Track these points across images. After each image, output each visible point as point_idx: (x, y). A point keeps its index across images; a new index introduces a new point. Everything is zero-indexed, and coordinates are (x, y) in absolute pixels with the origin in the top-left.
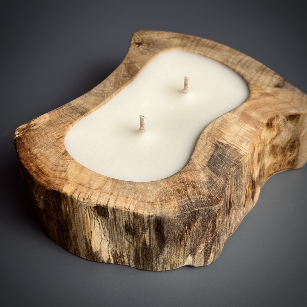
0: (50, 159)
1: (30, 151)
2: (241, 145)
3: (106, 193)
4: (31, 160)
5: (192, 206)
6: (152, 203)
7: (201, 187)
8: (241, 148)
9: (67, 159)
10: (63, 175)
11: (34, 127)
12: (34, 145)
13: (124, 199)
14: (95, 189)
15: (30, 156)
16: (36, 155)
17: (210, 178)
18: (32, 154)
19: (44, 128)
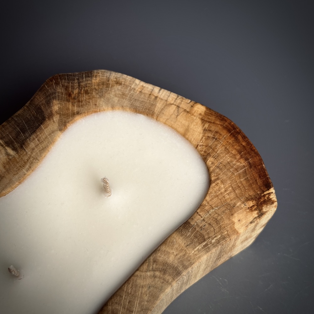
3: (162, 99)
5: (79, 76)
6: (117, 83)
10: (207, 125)
11: (251, 204)
12: (245, 172)
13: (144, 91)
15: (247, 156)
17: (48, 103)
18: (246, 159)
19: (238, 201)
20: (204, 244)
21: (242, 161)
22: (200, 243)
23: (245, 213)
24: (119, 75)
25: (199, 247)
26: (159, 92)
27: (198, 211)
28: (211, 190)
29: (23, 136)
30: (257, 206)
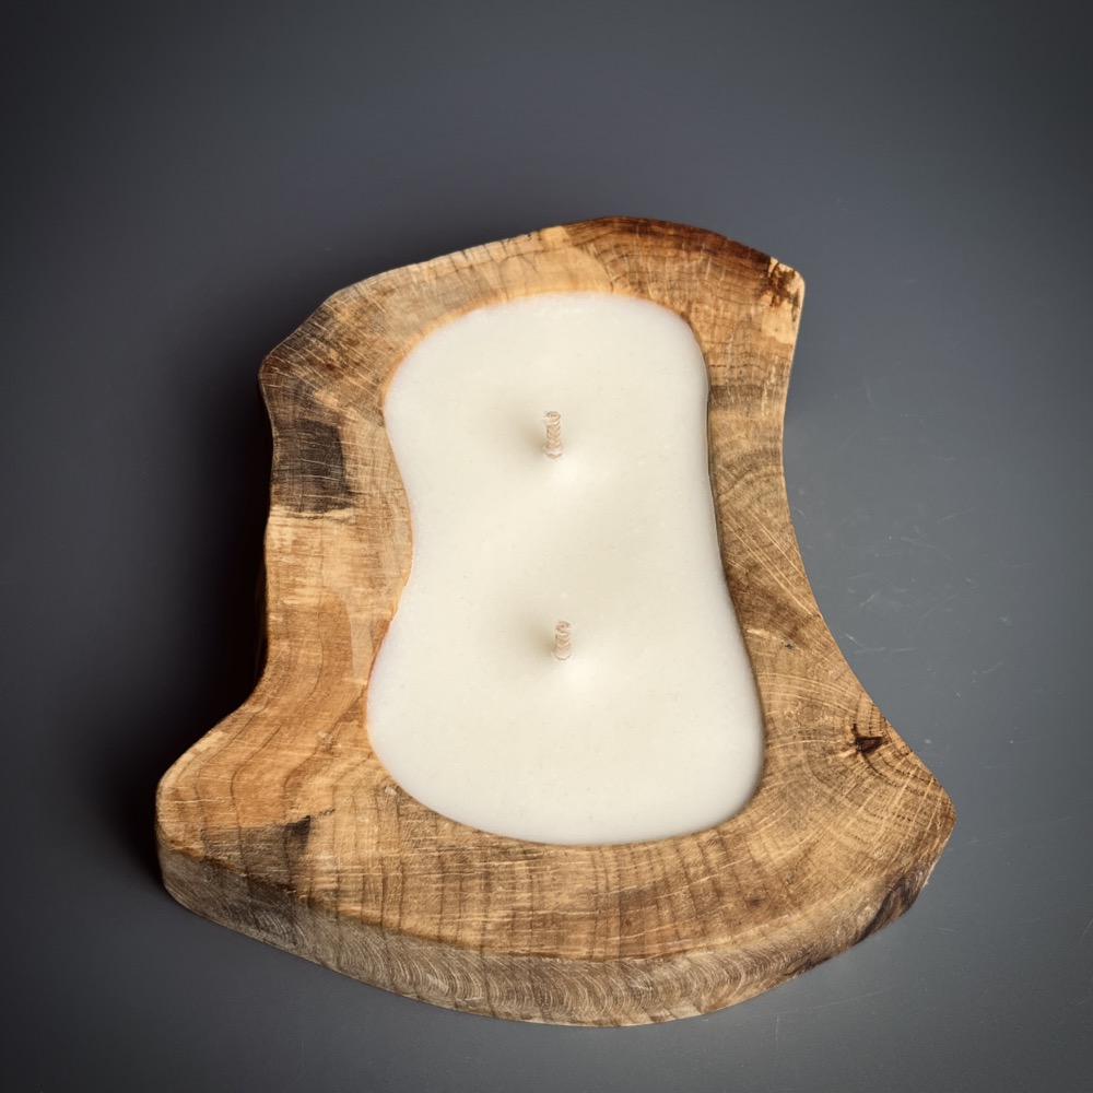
0: (651, 259)
1: (709, 251)
2: (295, 530)
3: (483, 263)
6: (385, 294)
9: (623, 278)
10: (592, 248)
11: (767, 298)
12: (715, 266)
13: (442, 273)
14: (510, 260)
15: (694, 244)
17: (310, 404)
19: (748, 309)
20: (765, 393)
21: (694, 255)
22: (760, 397)
23: (773, 315)
24: (372, 280)
25: (764, 402)
26: (466, 257)
27: (711, 362)
28: (697, 325)
29: (332, 481)
30: (778, 293)
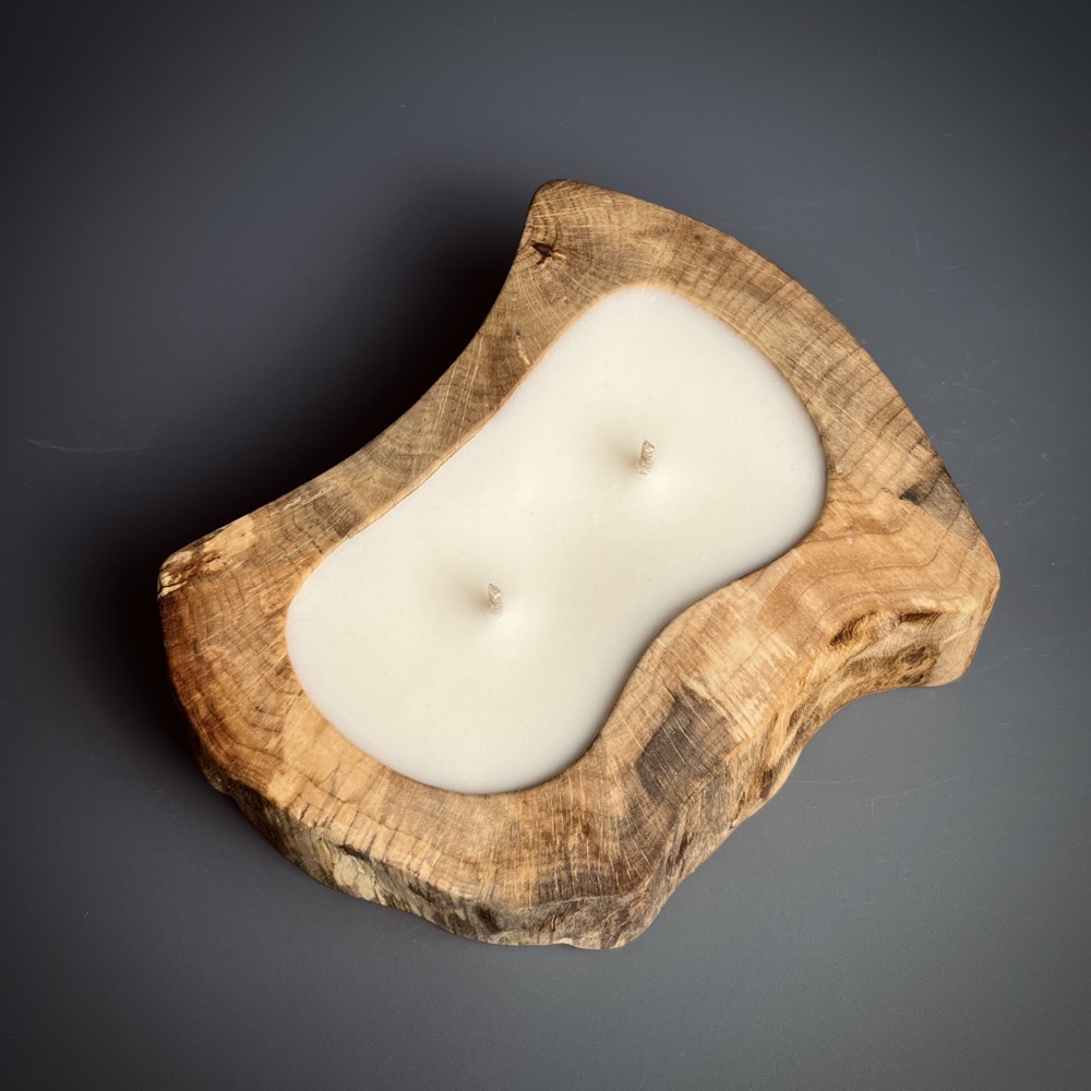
0: (245, 686)
1: (195, 649)
2: (741, 706)
3: (369, 816)
4: (197, 682)
5: (569, 889)
6: (475, 864)
7: (604, 832)
8: (737, 717)
9: (287, 690)
10: (272, 744)
11: (213, 566)
12: (209, 631)
13: (410, 841)
14: (343, 799)
15: (195, 667)
16: (210, 664)
17: (634, 810)
18: (200, 659)
19: (238, 571)
20: (316, 496)
22: (324, 497)
23: (228, 549)
25: (325, 491)
29: (679, 722)
